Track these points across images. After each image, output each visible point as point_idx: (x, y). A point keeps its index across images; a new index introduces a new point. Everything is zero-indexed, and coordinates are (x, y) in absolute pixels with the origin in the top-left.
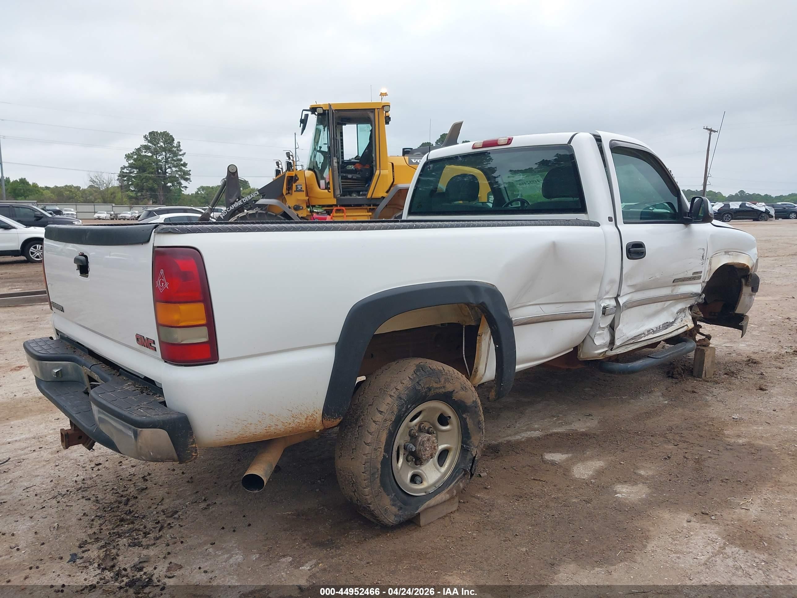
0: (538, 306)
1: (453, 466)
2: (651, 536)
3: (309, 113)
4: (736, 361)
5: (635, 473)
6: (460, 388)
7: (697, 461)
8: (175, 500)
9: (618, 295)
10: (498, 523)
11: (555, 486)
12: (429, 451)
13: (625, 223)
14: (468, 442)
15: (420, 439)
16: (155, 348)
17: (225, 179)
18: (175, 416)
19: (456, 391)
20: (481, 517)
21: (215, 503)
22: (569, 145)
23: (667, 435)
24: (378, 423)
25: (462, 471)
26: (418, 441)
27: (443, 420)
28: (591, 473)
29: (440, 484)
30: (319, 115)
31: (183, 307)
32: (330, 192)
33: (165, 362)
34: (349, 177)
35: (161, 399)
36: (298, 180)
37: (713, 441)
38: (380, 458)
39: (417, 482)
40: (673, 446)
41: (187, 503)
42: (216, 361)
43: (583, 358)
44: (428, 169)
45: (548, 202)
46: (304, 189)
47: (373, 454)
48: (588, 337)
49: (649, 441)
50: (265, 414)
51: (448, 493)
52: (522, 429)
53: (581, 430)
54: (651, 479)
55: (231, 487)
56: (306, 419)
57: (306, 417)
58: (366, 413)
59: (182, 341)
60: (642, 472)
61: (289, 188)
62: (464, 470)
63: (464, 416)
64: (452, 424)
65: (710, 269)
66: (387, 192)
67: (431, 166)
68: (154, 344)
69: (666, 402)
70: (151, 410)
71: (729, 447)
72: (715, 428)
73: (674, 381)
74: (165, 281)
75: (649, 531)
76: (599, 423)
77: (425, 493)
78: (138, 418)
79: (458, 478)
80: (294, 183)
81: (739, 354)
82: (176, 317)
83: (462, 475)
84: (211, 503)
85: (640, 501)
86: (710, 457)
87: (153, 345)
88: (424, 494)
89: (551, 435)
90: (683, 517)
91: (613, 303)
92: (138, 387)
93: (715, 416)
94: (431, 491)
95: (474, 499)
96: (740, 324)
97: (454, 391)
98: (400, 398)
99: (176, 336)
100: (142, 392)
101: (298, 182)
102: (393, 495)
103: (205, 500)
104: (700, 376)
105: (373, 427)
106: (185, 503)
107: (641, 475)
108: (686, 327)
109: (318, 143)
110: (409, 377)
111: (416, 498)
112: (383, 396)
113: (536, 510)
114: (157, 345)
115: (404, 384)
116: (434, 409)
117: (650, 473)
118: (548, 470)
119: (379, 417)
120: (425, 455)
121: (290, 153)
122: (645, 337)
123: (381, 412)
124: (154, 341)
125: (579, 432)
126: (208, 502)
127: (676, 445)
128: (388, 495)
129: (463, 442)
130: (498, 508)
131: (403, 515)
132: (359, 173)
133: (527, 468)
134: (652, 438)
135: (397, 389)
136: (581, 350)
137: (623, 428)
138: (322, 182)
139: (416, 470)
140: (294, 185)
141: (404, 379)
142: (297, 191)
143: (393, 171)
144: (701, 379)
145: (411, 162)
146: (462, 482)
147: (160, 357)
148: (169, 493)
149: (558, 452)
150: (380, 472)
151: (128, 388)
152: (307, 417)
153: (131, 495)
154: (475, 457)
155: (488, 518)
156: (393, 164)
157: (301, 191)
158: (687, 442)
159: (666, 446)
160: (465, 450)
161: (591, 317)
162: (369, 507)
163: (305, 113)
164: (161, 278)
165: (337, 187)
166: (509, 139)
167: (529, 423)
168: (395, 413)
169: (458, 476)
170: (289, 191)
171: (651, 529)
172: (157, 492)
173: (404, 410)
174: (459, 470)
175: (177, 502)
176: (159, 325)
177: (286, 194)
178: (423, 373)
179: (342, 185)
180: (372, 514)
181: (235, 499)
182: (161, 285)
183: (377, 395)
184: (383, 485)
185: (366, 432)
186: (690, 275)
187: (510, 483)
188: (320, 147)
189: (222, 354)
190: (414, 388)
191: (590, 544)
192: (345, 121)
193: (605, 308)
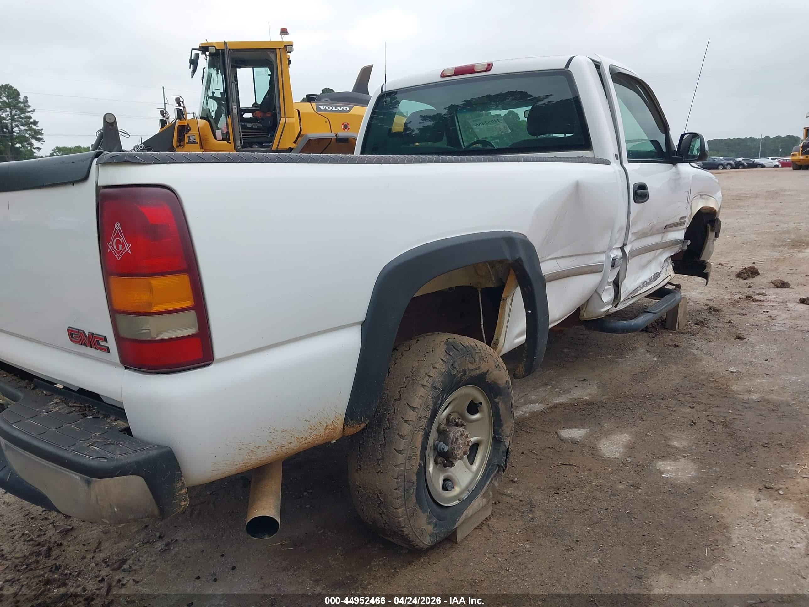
0: (555, 260)
1: (485, 462)
2: (728, 523)
3: (199, 52)
4: (698, 310)
5: (668, 445)
6: (494, 367)
7: (726, 425)
8: (119, 542)
9: (624, 245)
10: (548, 527)
11: (590, 470)
12: (463, 449)
13: (629, 161)
14: (500, 431)
15: (451, 435)
16: (108, 348)
17: (102, 131)
18: (154, 452)
19: (490, 371)
20: (524, 521)
21: (177, 540)
22: (567, 69)
23: (676, 397)
24: (411, 423)
25: (496, 467)
26: (450, 438)
27: (473, 408)
28: (621, 450)
29: (473, 487)
30: (211, 55)
31: (157, 282)
32: (230, 143)
33: (126, 368)
34: (248, 126)
35: (121, 424)
36: (190, 130)
37: (726, 400)
38: (416, 469)
39: (448, 489)
40: (691, 409)
41: (137, 545)
42: (210, 362)
43: (586, 317)
44: (385, 103)
45: (533, 140)
46: (197, 140)
47: (407, 464)
48: (596, 293)
49: (662, 405)
50: (277, 431)
51: (484, 496)
52: (520, 403)
53: (584, 399)
54: (690, 451)
55: (191, 514)
56: (326, 429)
57: (325, 426)
58: (392, 411)
59: (158, 335)
60: (675, 444)
61: (181, 140)
62: (499, 465)
63: (496, 400)
64: (482, 411)
65: (691, 214)
66: (295, 142)
67: (388, 99)
68: (106, 341)
69: (655, 359)
70: (113, 446)
71: (747, 405)
72: (720, 384)
73: (651, 335)
74: (125, 242)
75: (723, 517)
76: (598, 388)
77: (459, 500)
78: (94, 463)
79: (492, 476)
80: (186, 134)
81: (696, 303)
82: (144, 297)
83: (496, 472)
84: (170, 541)
85: (692, 480)
86: (734, 419)
87: (101, 343)
88: (457, 502)
89: (555, 407)
90: (748, 495)
91: (619, 253)
92: (73, 406)
93: (711, 371)
94: (464, 496)
95: (504, 497)
96: (704, 272)
97: (488, 371)
98: (435, 388)
99: (148, 327)
100: (85, 415)
101: (190, 132)
102: (429, 510)
103: (160, 537)
104: (673, 327)
105: (406, 429)
106: (133, 545)
107: (676, 448)
108: (669, 277)
109: (209, 88)
110: (441, 359)
111: (450, 509)
112: (413, 387)
113: (583, 504)
114: (112, 343)
115: (437, 368)
116: (466, 395)
117: (685, 444)
118: (572, 451)
119: (412, 415)
120: (459, 455)
121: (180, 98)
122: (640, 290)
123: (413, 408)
124: (105, 338)
125: (583, 401)
126: (167, 540)
127: (693, 408)
128: (424, 513)
129: (496, 432)
130: (539, 507)
131: (438, 533)
132: (260, 122)
133: (548, 450)
134: (664, 402)
135: (429, 376)
136: (584, 309)
137: (627, 392)
138: (219, 133)
139: (446, 474)
140: (186, 136)
141: (435, 362)
142: (189, 143)
143: (300, 119)
144: (674, 332)
145: (319, 109)
146: (496, 480)
147: (117, 360)
148: (106, 533)
149: (573, 428)
150: (415, 486)
151: (57, 409)
152: (327, 426)
153: (52, 541)
154: (508, 448)
155: (533, 521)
156: (299, 111)
157: (194, 142)
158: (702, 403)
159: (683, 410)
160: (497, 441)
161: (601, 270)
162: (402, 531)
163: (195, 52)
164: (118, 236)
165: (238, 137)
166: (489, 65)
167: (524, 394)
168: (431, 408)
169: (492, 474)
170: (180, 143)
171: (724, 514)
172: (88, 533)
173: (439, 402)
174: (492, 466)
175: (122, 545)
176: (114, 312)
177: (177, 147)
178: (457, 352)
179: (243, 135)
180: (404, 538)
181: (202, 531)
182: (118, 248)
183: (404, 386)
184: (419, 501)
185: (397, 437)
186: (677, 220)
187: (538, 472)
188: (213, 93)
189: (218, 350)
190: (449, 374)
191: (669, 544)
192: (239, 64)
193: (614, 260)
